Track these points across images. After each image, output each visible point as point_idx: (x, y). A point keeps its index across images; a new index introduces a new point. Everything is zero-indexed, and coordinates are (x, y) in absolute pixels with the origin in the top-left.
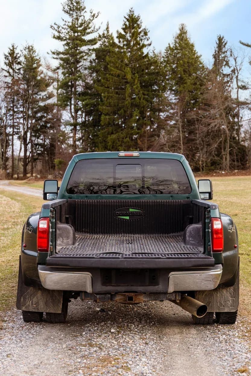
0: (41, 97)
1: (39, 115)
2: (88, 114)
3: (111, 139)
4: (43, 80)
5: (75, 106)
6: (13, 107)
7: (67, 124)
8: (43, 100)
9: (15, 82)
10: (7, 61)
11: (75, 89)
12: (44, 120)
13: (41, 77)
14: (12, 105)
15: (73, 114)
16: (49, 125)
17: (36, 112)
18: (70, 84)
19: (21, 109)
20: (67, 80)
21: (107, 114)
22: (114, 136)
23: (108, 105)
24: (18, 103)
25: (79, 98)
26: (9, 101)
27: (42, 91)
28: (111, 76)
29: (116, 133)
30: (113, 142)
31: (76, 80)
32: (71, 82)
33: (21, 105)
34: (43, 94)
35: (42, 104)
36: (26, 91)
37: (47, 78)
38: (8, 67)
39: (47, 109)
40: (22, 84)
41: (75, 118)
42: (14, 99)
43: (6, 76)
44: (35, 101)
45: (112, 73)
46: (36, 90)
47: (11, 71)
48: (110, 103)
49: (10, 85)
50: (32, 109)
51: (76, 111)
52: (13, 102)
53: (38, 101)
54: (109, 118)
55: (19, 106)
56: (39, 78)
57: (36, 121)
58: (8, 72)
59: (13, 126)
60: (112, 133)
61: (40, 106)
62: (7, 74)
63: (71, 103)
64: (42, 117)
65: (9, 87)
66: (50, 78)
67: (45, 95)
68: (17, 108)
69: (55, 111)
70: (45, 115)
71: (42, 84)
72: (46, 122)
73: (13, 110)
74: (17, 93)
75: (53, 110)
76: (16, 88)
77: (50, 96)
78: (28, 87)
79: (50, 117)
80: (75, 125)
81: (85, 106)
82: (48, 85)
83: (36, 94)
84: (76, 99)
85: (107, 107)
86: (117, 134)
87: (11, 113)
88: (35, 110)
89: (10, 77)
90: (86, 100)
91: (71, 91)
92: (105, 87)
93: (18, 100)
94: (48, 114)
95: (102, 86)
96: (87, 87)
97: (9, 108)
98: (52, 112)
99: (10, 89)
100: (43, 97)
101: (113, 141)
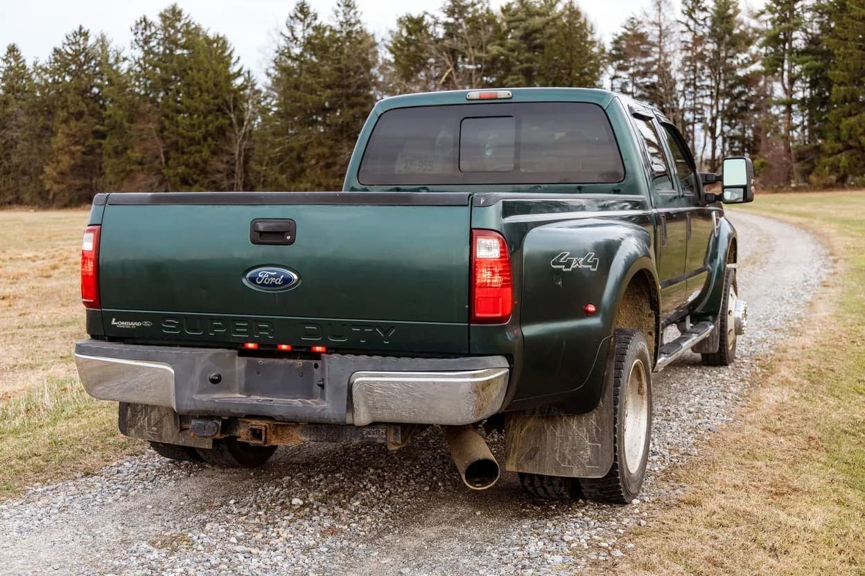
0: (740, 62)
1: (736, 91)
2: (813, 85)
3: (848, 124)
4: (743, 35)
5: (789, 72)
6: (695, 79)
7: (779, 103)
8: (744, 66)
9: (698, 40)
10: (685, 8)
11: (790, 44)
12: (743, 98)
13: (741, 31)
14: (692, 77)
15: (787, 86)
16: (752, 106)
17: (733, 87)
18: (782, 37)
19: (708, 82)
20: (777, 30)
21: (840, 84)
22: (852, 120)
23: (844, 68)
24: (703, 74)
25: (797, 59)
26: (688, 71)
27: (739, 52)
28: (850, 20)
29: (855, 115)
30: (851, 129)
31: (791, 30)
32: (784, 35)
33: (708, 76)
34: (742, 57)
35: (741, 73)
36: (716, 53)
37: (750, 30)
38: (687, 17)
39: (749, 81)
40: (708, 42)
41: (789, 92)
42: (695, 67)
43: (683, 32)
44: (731, 69)
45: (852, 14)
46: (732, 52)
47: (691, 23)
48: (847, 65)
49: (690, 45)
50: (726, 81)
51: (792, 81)
52: (694, 71)
53: (734, 69)
54: (845, 90)
55: (703, 78)
56: (736, 31)
57: (731, 100)
58: (687, 25)
59: (694, 110)
60: (850, 115)
61: (738, 77)
62: (685, 28)
63: (782, 67)
64: (741, 93)
65: (688, 49)
66: (756, 31)
67: (746, 58)
68: (701, 80)
69: (761, 83)
70: (747, 90)
71: (744, 41)
72: (748, 102)
73: (694, 85)
74: (701, 57)
75: (758, 82)
76: (699, 49)
77: (754, 59)
78: (719, 46)
79: (753, 93)
80: (789, 105)
81: (807, 71)
82: (750, 42)
83: (732, 57)
84: (791, 61)
85: (843, 71)
86: (858, 117)
87: (691, 89)
88: (730, 82)
89: (690, 33)
90: (807, 61)
91: (784, 49)
92: (841, 39)
93: (703, 68)
94: (750, 90)
95: (836, 36)
96: (813, 41)
97: (688, 81)
98: (757, 86)
99: (690, 52)
100: (743, 61)
101: (849, 128)
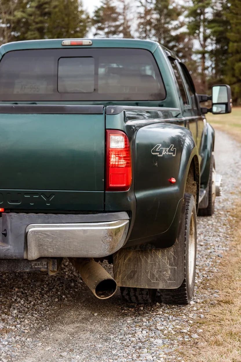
0: (173, 26)
1: (171, 44)
2: (218, 42)
4: (175, 9)
5: (204, 33)
7: (198, 52)
8: (175, 29)
9: (148, 12)
11: (204, 16)
12: (175, 49)
13: (173, 7)
15: (202, 42)
16: (181, 54)
17: (169, 42)
18: (199, 11)
20: (196, 7)
21: (235, 41)
23: (236, 32)
24: (151, 33)
25: (208, 26)
26: (141, 32)
27: (173, 20)
28: (239, 2)
31: (204, 7)
33: (153, 35)
34: (175, 23)
35: (173, 33)
36: (158, 20)
37: (179, 7)
39: (179, 38)
40: (154, 13)
41: (204, 46)
42: (146, 29)
43: (138, 7)
44: (167, 31)
46: (168, 20)
47: (143, 1)
48: (238, 30)
49: (143, 15)
50: (164, 38)
51: (205, 39)
52: (145, 32)
53: (170, 31)
54: (237, 46)
56: (171, 7)
58: (141, 2)
60: (240, 60)
61: (172, 36)
62: (139, 4)
63: (199, 30)
64: (174, 46)
65: (141, 17)
66: (183, 7)
67: (177, 24)
69: (186, 40)
70: (177, 44)
71: (174, 14)
72: (178, 52)
74: (149, 23)
75: (184, 39)
76: (148, 18)
77: (182, 25)
78: (161, 15)
79: (181, 46)
80: (203, 53)
81: (214, 33)
82: (179, 14)
83: (168, 23)
84: (205, 26)
88: (167, 39)
89: (142, 7)
90: (214, 27)
91: (200, 19)
92: (234, 14)
93: (150, 30)
94: (179, 44)
95: (231, 12)
96: (217, 14)
98: (184, 42)
99: (143, 19)
100: (175, 26)
